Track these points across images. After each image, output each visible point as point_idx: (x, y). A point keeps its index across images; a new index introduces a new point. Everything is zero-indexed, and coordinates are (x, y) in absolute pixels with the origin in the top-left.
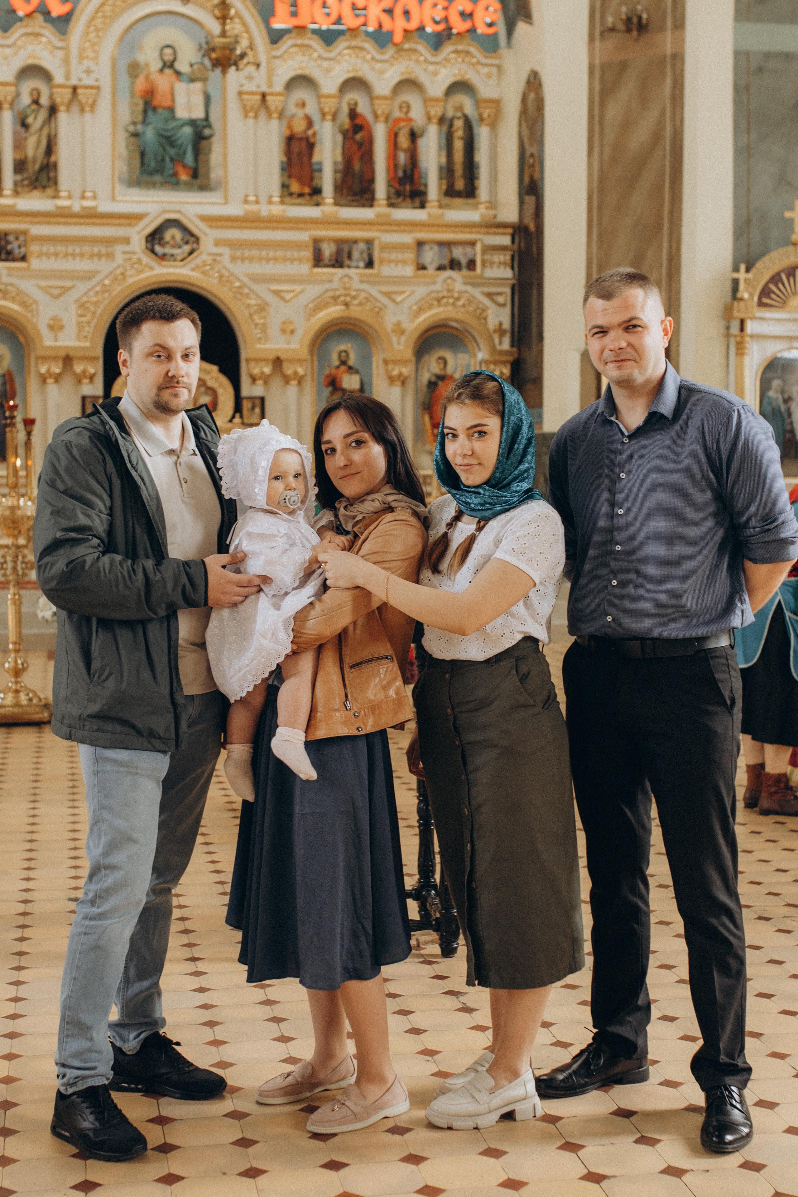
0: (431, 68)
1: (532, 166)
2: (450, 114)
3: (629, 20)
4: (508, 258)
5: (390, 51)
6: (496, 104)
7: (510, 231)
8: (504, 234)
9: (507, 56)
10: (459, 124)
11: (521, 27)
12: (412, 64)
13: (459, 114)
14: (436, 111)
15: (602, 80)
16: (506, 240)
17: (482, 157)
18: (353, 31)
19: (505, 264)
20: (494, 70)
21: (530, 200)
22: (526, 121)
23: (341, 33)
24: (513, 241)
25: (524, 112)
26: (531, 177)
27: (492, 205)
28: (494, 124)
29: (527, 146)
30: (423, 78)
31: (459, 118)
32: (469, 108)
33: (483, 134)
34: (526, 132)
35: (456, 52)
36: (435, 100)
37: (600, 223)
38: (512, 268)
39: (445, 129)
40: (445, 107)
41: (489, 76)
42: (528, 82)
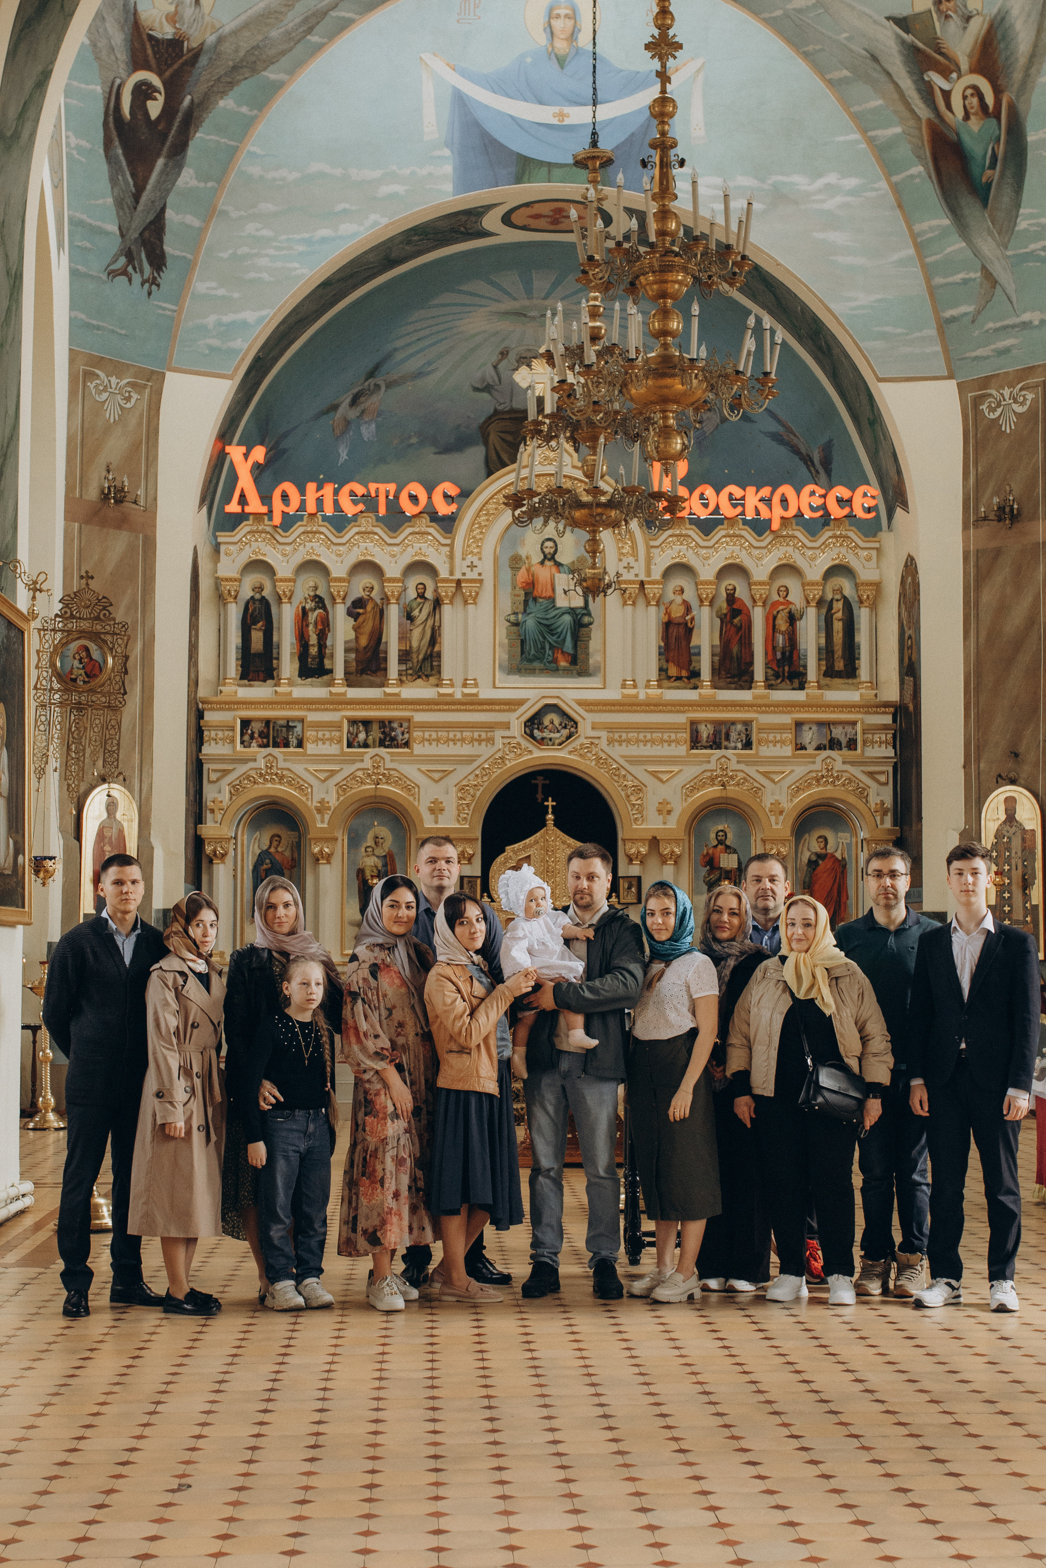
0: (810, 553)
1: (911, 647)
2: (829, 596)
3: (1001, 509)
4: (890, 736)
5: (768, 538)
6: (877, 586)
7: (892, 710)
8: (885, 713)
9: (886, 537)
10: (838, 606)
11: (899, 512)
12: (790, 549)
13: (838, 597)
14: (815, 593)
15: (977, 566)
16: (888, 719)
17: (862, 638)
18: (732, 521)
19: (886, 742)
20: (874, 553)
21: (909, 680)
22: (905, 603)
23: (720, 522)
24: (894, 720)
25: (903, 595)
26: (910, 659)
27: (874, 684)
28: (874, 607)
29: (906, 628)
30: (801, 563)
31: (838, 600)
32: (848, 590)
33: (863, 616)
34: (904, 614)
35: (835, 536)
36: (813, 584)
37: (977, 704)
38: (894, 747)
39: (824, 611)
40: (823, 590)
41: (868, 559)
42: (906, 566)
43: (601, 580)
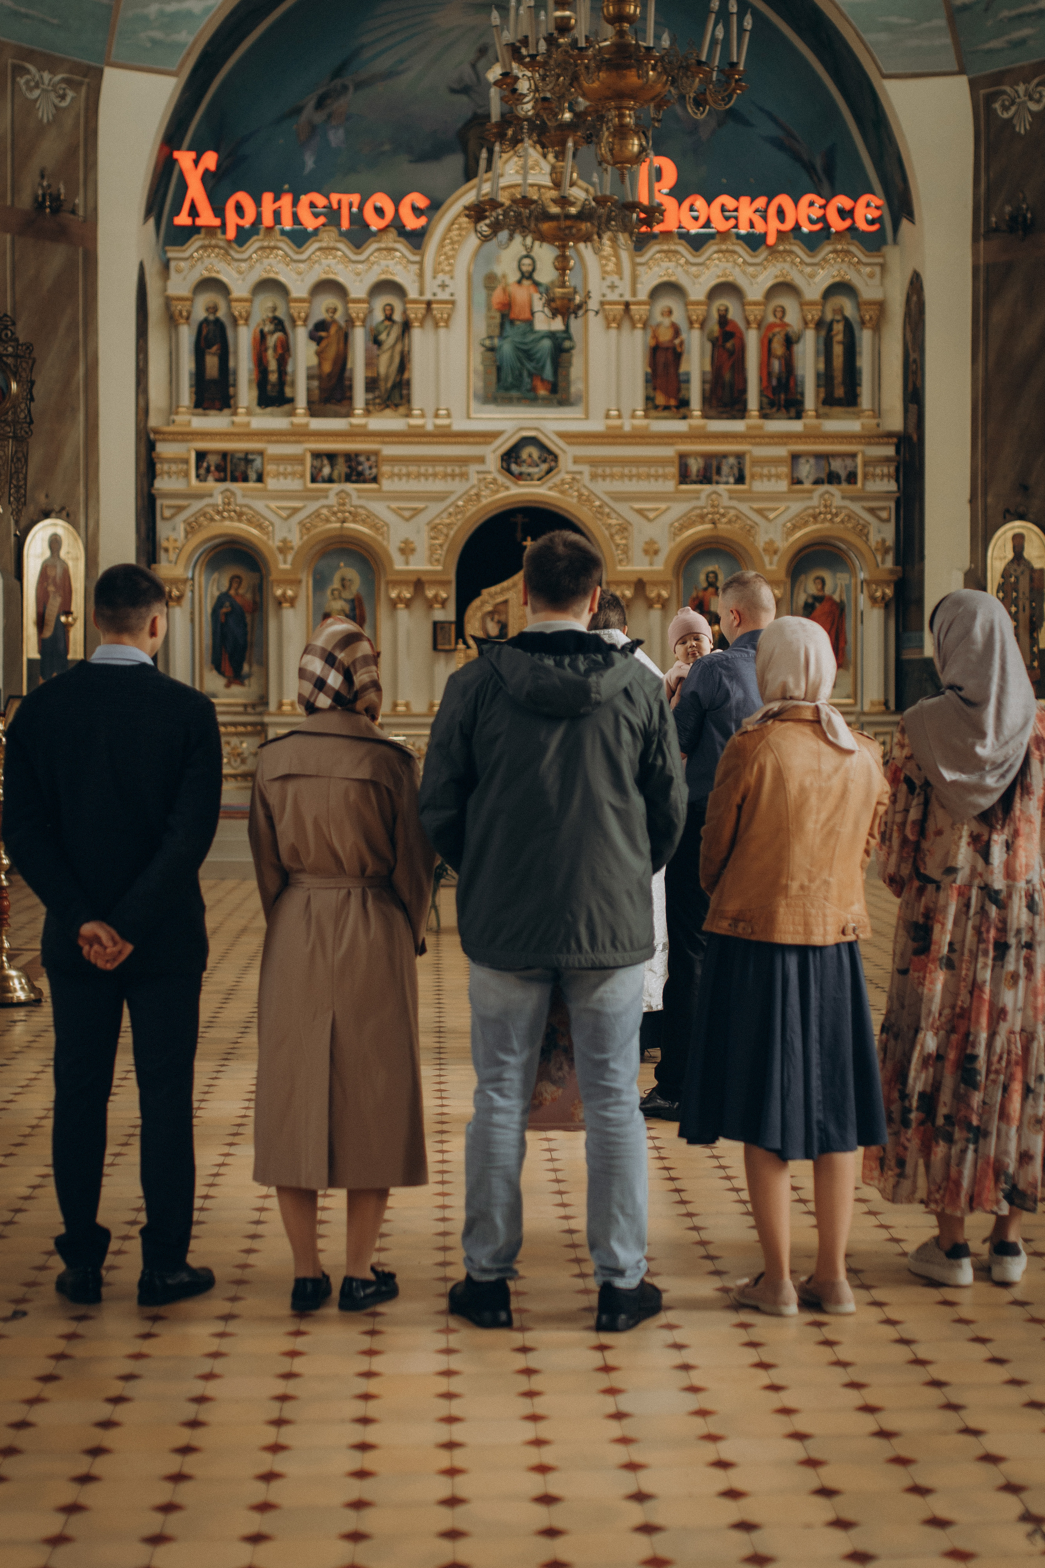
0: (808, 270)
1: (915, 373)
2: (829, 316)
3: (1013, 218)
4: (892, 470)
5: (763, 253)
6: (881, 306)
7: (895, 440)
8: (887, 444)
9: (891, 253)
10: (839, 327)
11: (905, 224)
12: (787, 266)
13: (838, 317)
14: (813, 314)
15: (987, 282)
16: (890, 451)
17: (864, 362)
18: (723, 236)
19: (889, 476)
20: (877, 270)
21: (913, 408)
22: (909, 325)
23: (711, 236)
24: (898, 451)
25: (908, 315)
26: (914, 384)
27: (877, 412)
28: (877, 329)
29: (911, 351)
30: (799, 281)
31: (838, 321)
33: (865, 338)
34: (909, 336)
35: (835, 251)
36: (812, 303)
37: (985, 434)
38: (897, 481)
39: (823, 333)
40: (823, 312)
41: (871, 276)
42: (912, 283)
43: (571, 300)
